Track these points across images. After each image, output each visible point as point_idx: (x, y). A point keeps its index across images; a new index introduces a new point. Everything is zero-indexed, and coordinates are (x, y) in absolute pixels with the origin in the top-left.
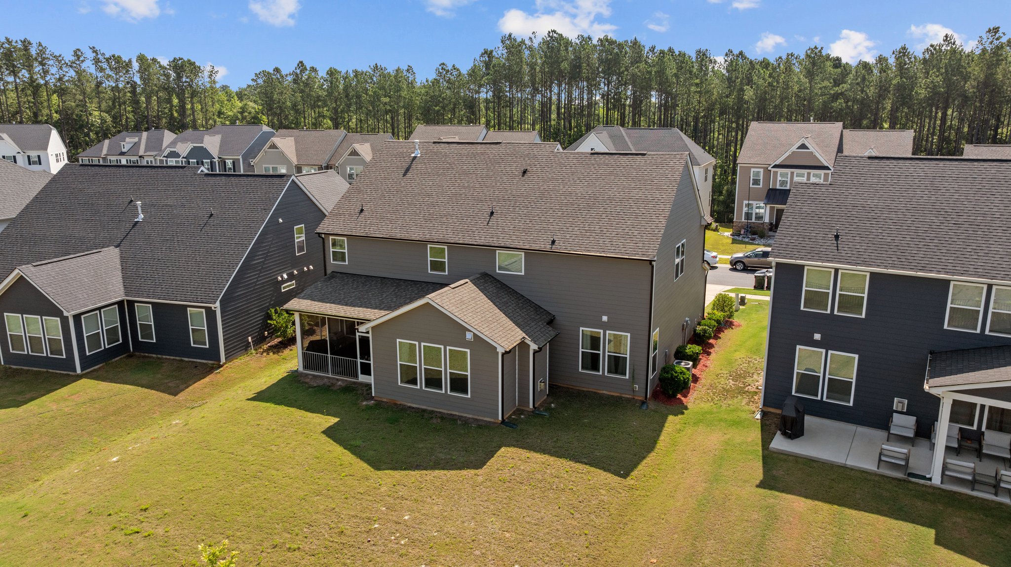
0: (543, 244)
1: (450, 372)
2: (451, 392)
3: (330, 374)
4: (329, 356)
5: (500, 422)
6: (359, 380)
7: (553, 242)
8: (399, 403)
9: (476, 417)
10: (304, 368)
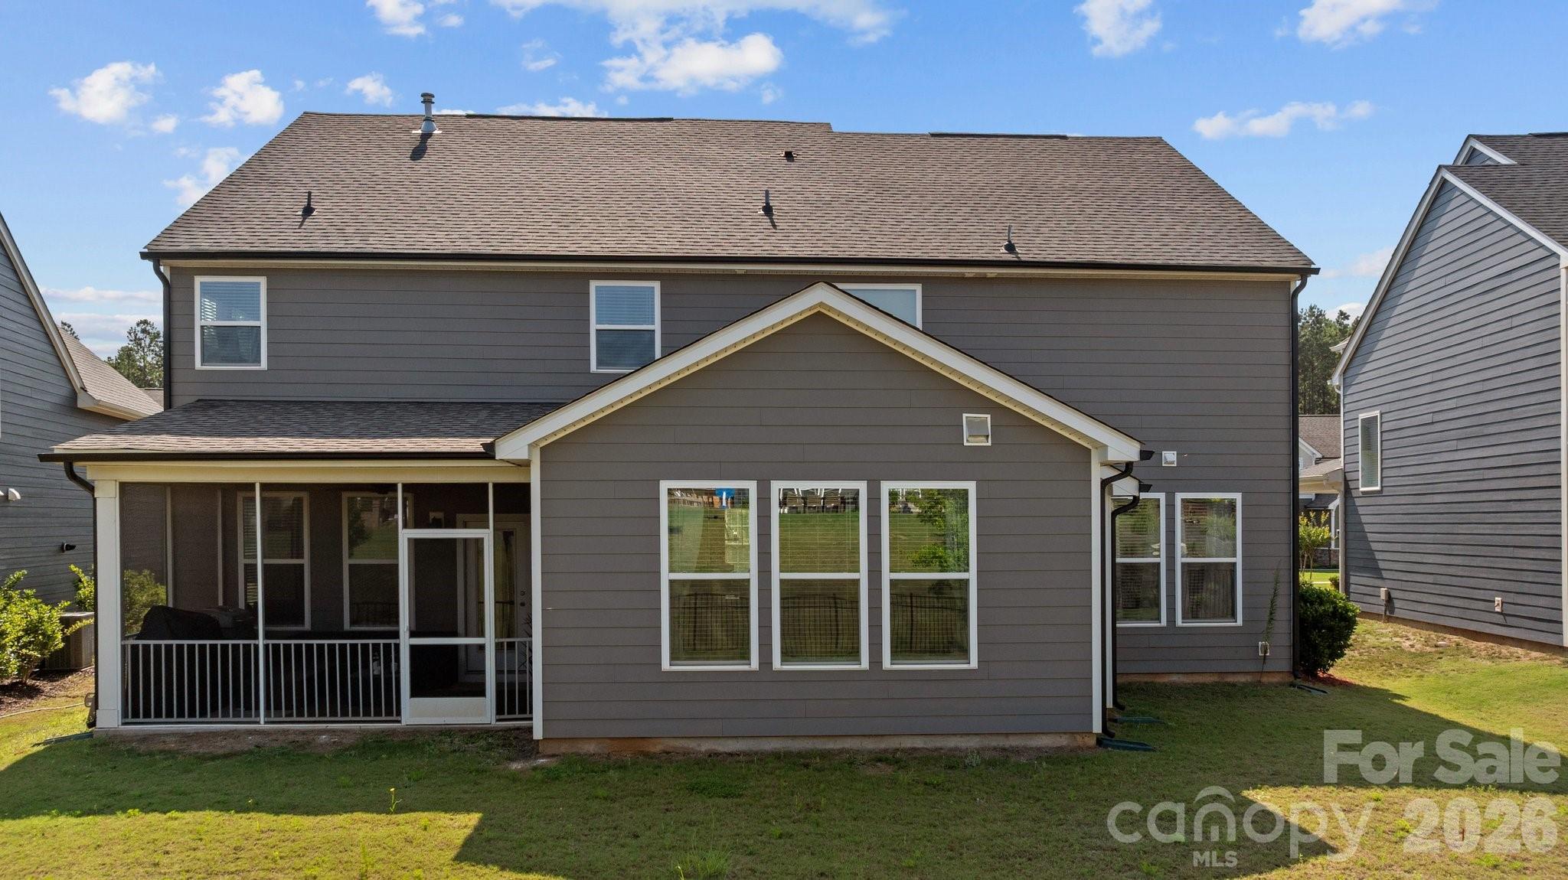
0: (986, 254)
1: (894, 583)
2: (894, 662)
3: (262, 722)
4: (261, 642)
5: (1092, 742)
6: (399, 722)
7: (1010, 248)
8: (657, 748)
9: (995, 742)
10: (125, 715)
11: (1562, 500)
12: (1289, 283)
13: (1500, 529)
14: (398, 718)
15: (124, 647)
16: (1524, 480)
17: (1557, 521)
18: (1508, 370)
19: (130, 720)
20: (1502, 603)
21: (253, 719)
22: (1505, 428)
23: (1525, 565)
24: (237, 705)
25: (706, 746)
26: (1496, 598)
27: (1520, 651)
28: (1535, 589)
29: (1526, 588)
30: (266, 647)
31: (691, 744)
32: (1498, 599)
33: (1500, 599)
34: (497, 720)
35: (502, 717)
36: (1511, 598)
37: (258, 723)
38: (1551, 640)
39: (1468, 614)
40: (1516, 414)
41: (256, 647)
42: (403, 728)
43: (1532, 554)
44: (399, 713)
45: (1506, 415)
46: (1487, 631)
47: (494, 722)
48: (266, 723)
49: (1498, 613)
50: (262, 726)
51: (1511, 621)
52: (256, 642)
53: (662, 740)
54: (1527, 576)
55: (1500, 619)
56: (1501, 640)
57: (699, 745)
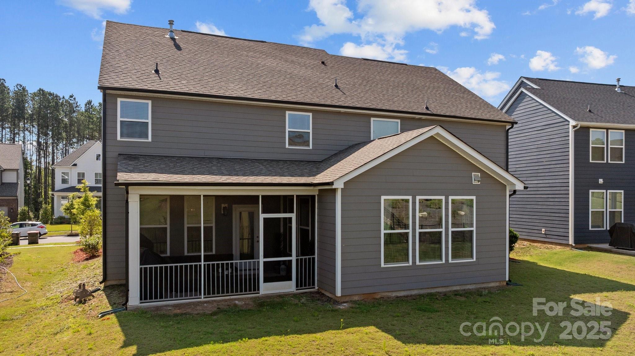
1: (453, 232)
2: (453, 260)
3: (202, 298)
4: (202, 263)
5: (505, 283)
6: (259, 293)
7: (427, 108)
8: (378, 297)
9: (479, 286)
10: (141, 299)
11: (570, 198)
12: (506, 126)
13: (544, 207)
14: (259, 292)
15: (141, 269)
16: (554, 191)
17: (568, 205)
18: (548, 156)
19: (143, 301)
20: (545, 231)
21: (198, 297)
22: (547, 174)
23: (554, 218)
24: (191, 291)
25: (394, 294)
26: (543, 229)
27: (554, 246)
28: (558, 226)
29: (555, 226)
30: (204, 265)
31: (389, 294)
32: (543, 230)
33: (544, 229)
34: (296, 290)
35: (298, 288)
36: (549, 229)
37: (201, 298)
38: (564, 242)
39: (531, 234)
40: (551, 170)
41: (200, 265)
42: (261, 296)
43: (557, 215)
44: (258, 290)
45: (547, 170)
46: (539, 240)
47: (295, 291)
48: (204, 298)
49: (543, 234)
50: (203, 299)
51: (548, 236)
52: (200, 263)
53: (380, 293)
54: (555, 222)
55: (544, 236)
56: (544, 242)
57: (392, 294)
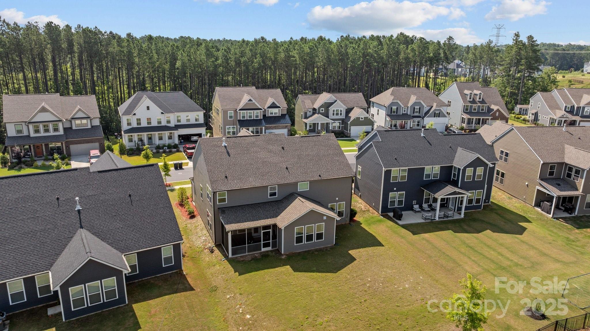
0: (317, 178)
3: (247, 253)
4: (247, 245)
5: (333, 245)
6: (261, 251)
7: (320, 176)
8: (294, 252)
10: (232, 255)
18: (377, 176)
24: (244, 252)
25: (298, 251)
27: (375, 212)
32: (373, 204)
47: (271, 250)
51: (374, 207)
